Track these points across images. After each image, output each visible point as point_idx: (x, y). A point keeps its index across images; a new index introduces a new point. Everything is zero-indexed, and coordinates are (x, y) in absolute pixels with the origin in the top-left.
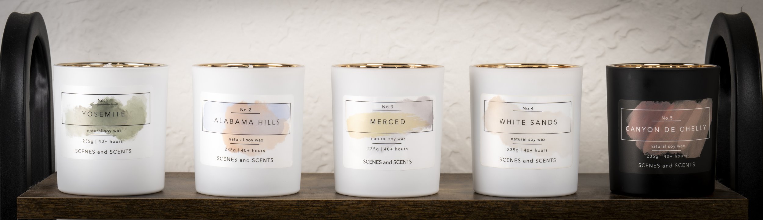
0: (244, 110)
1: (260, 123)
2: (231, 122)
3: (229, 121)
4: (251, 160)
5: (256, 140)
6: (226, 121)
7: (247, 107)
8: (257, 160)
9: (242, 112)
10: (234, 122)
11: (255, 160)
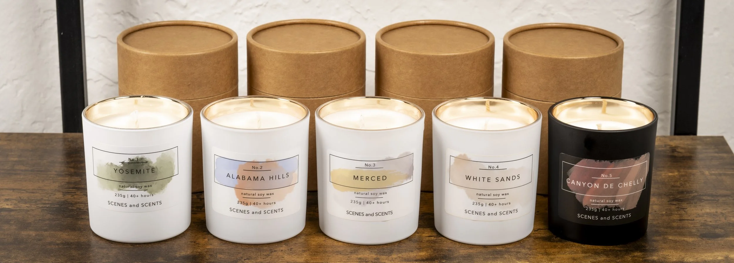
0: (255, 168)
1: (271, 179)
2: (244, 179)
3: (241, 178)
4: (263, 212)
5: (268, 194)
6: (238, 177)
7: (258, 165)
8: (269, 212)
9: (253, 169)
10: (247, 178)
11: (266, 212)
